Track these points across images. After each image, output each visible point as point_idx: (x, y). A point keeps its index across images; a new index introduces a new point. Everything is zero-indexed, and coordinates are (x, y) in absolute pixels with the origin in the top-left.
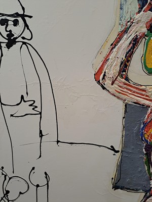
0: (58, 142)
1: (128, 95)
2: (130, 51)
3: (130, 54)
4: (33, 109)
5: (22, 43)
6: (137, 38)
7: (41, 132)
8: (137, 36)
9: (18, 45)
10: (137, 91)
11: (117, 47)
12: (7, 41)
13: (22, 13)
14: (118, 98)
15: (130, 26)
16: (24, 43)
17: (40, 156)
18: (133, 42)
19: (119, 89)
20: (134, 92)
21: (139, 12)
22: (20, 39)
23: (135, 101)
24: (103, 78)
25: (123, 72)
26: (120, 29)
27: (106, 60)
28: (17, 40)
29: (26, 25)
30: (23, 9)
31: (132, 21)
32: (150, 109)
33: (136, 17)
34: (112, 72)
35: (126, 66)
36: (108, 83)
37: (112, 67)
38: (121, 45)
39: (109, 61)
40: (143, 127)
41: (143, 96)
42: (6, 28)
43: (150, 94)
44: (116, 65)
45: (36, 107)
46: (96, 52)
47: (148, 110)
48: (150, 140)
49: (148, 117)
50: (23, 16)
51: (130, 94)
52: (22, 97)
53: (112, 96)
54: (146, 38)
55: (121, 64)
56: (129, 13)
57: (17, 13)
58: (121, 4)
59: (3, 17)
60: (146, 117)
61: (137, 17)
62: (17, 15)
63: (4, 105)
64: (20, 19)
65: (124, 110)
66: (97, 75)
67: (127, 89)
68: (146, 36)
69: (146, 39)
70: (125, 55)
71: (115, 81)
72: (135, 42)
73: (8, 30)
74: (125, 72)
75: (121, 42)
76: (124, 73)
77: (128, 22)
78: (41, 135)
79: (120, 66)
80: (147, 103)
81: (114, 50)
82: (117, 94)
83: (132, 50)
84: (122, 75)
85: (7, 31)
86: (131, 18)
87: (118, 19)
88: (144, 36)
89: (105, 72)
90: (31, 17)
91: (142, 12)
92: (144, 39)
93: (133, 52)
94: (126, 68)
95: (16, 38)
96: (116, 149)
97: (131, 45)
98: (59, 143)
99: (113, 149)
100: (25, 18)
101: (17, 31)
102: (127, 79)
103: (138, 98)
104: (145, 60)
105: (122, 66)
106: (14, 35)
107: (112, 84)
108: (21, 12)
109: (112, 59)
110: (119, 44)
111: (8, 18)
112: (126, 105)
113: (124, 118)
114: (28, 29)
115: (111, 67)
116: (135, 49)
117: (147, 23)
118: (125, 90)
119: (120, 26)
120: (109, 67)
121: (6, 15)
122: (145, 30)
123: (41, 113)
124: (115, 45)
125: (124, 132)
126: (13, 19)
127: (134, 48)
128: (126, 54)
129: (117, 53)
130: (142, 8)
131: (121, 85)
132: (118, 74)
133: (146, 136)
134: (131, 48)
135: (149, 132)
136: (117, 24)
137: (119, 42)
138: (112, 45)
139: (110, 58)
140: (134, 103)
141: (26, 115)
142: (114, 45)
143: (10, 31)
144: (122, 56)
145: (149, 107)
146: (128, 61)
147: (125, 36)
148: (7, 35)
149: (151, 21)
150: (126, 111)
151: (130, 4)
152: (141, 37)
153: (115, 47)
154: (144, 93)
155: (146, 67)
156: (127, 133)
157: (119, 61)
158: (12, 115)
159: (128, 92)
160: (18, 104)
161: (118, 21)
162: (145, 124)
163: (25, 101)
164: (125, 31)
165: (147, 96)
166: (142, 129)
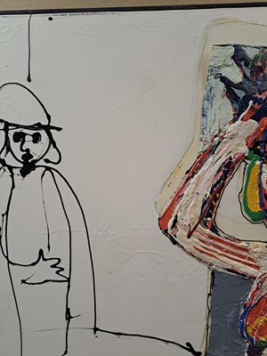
0: (96, 329)
1: (217, 256)
2: (218, 182)
3: (218, 189)
4: (57, 272)
5: (44, 169)
6: (230, 163)
7: (68, 311)
8: (230, 158)
9: (39, 171)
10: (232, 250)
11: (196, 176)
12: (22, 165)
13: (47, 124)
14: (200, 260)
15: (219, 143)
16: (48, 169)
17: (66, 352)
18: (223, 169)
19: (200, 246)
20: (227, 251)
21: (234, 121)
22: (42, 162)
23: (230, 267)
24: (174, 226)
25: (206, 217)
26: (202, 148)
27: (178, 196)
28: (37, 164)
29: (52, 142)
30: (49, 117)
31: (221, 134)
32: (255, 282)
33: (229, 129)
34: (188, 217)
35: (212, 207)
36: (181, 234)
37: (189, 209)
38: (204, 173)
39: (183, 198)
40: (244, 314)
41: (244, 258)
42: (22, 145)
43: (256, 256)
44: (195, 205)
45: (62, 269)
46: (162, 184)
47: (253, 283)
48: (257, 338)
49: (253, 296)
50: (48, 128)
51: (220, 254)
52: (41, 252)
53: (188, 256)
54: (247, 161)
55: (204, 204)
56: (217, 122)
57: (39, 124)
58: (203, 109)
59: (18, 130)
60: (249, 296)
61: (231, 128)
62: (39, 126)
63: (12, 263)
64: (43, 133)
65: (210, 281)
66: (162, 220)
67: (214, 246)
68: (246, 158)
69: (247, 164)
70: (210, 190)
71: (193, 231)
72: (228, 168)
73: (24, 148)
74: (211, 217)
75: (203, 168)
76: (209, 219)
77: (216, 136)
78: (69, 317)
79: (202, 207)
80: (250, 271)
81: (192, 181)
82: (197, 254)
83: (222, 181)
84: (205, 223)
85: (22, 150)
86: (220, 131)
87: (198, 131)
88: (243, 158)
89: (176, 216)
90: (59, 129)
91: (239, 122)
92: (244, 163)
93: (223, 184)
94: (213, 210)
95: (37, 161)
96: (196, 350)
97: (221, 173)
98: (97, 332)
99: (189, 348)
100: (51, 131)
101: (37, 150)
102: (214, 229)
103: (234, 262)
104: (245, 198)
105: (205, 207)
106: (32, 157)
107: (189, 237)
108: (45, 122)
109: (187, 195)
110: (200, 172)
111: (25, 131)
112: (213, 274)
113: (209, 295)
114: (55, 147)
115: (186, 208)
116: (227, 180)
117: (248, 138)
118: (211, 248)
119: (202, 143)
120: (183, 209)
121: (22, 127)
122: (244, 149)
123: (69, 280)
124: (194, 174)
125: (210, 319)
126: (33, 132)
127: (226, 177)
128: (212, 189)
129: (197, 185)
130: (239, 115)
131: (203, 238)
132: (198, 220)
133: (250, 331)
134: (221, 179)
135: (256, 322)
136: (197, 139)
137: (199, 168)
138: (187, 172)
139: (185, 193)
140: (228, 270)
141: (46, 281)
142: (191, 173)
143: (28, 150)
144: (205, 191)
145: (255, 278)
146: (216, 199)
147: (210, 159)
148: (23, 157)
149: (254, 134)
150: (213, 284)
151: (219, 108)
152: (237, 161)
153: (192, 177)
154: (244, 254)
155: (248, 210)
156: (215, 322)
157: (201, 199)
158: (23, 281)
159: (215, 252)
160: (34, 264)
161: (198, 135)
162: (248, 309)
163: (45, 260)
164: (211, 151)
165: (250, 259)
166: (243, 317)
